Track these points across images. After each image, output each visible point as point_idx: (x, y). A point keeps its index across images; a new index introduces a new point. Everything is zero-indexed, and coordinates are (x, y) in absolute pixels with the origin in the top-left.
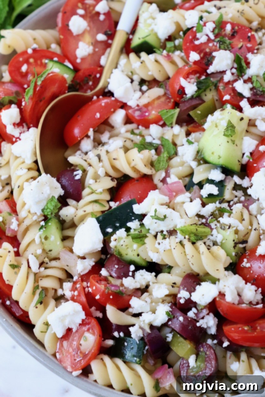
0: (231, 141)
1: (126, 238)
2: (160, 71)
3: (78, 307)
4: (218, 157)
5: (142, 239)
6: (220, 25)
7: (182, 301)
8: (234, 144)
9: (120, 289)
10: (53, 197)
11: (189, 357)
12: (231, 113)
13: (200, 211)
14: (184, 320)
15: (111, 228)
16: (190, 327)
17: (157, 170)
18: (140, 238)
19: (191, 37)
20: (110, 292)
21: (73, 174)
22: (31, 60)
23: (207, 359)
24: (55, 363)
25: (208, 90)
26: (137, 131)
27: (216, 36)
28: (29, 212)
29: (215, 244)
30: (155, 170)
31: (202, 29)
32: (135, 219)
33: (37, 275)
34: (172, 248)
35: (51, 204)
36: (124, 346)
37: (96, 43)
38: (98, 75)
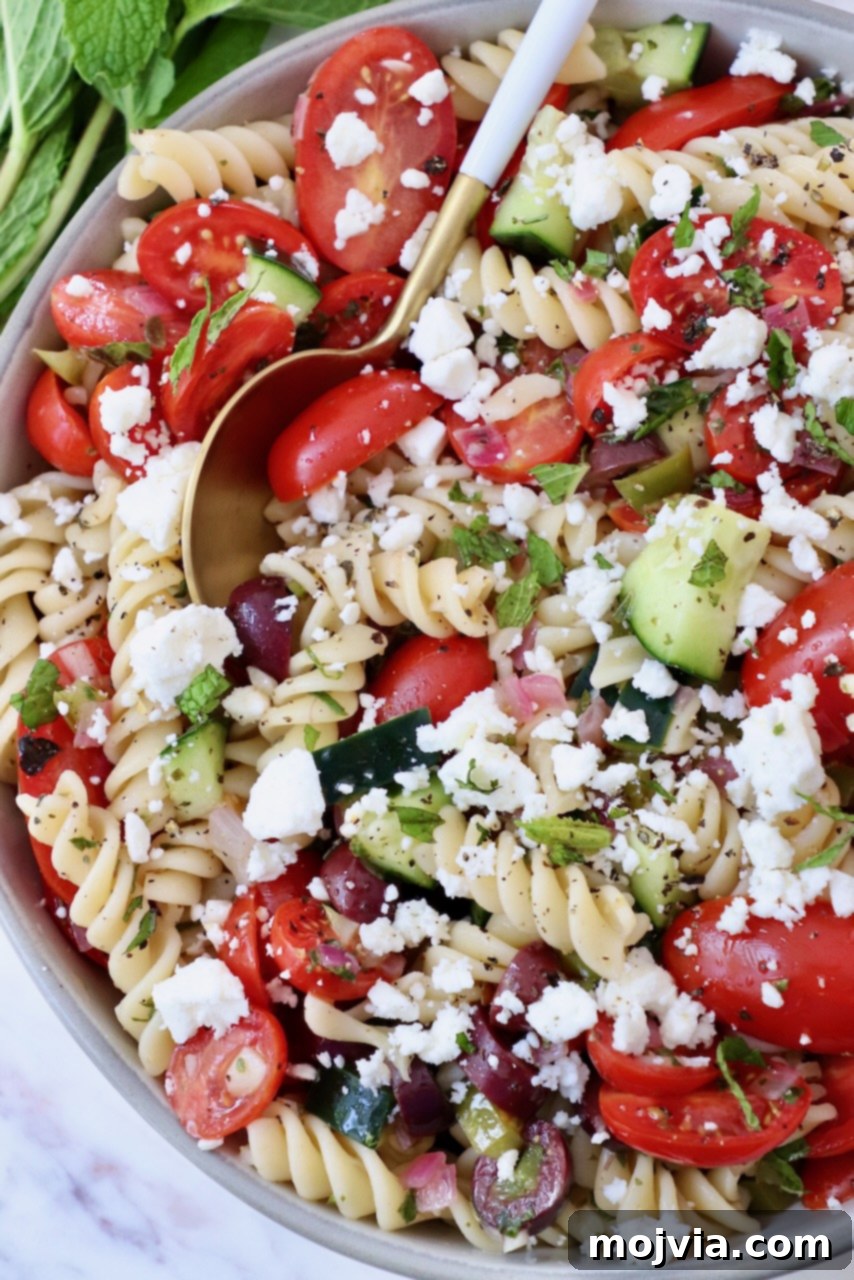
0: (708, 598)
1: (385, 817)
2: (557, 327)
3: (234, 987)
4: (665, 639)
5: (427, 825)
6: (747, 228)
7: (502, 1018)
8: (715, 605)
9: (344, 967)
10: (210, 668)
11: (499, 1155)
12: (721, 521)
13: (591, 779)
14: (500, 1066)
15: (349, 783)
16: (513, 1086)
17: (501, 623)
18: (421, 822)
19: (655, 254)
20: (319, 969)
21: (274, 603)
22: (206, 234)
23: (545, 1169)
24: (158, 1103)
25: (680, 416)
26: (469, 489)
27: (728, 263)
28: (141, 694)
29: (616, 871)
30: (497, 622)
31: (691, 237)
32: (418, 764)
33: (140, 870)
34: (501, 874)
35: (201, 689)
36: (341, 1094)
37: (395, 193)
38: (387, 300)
